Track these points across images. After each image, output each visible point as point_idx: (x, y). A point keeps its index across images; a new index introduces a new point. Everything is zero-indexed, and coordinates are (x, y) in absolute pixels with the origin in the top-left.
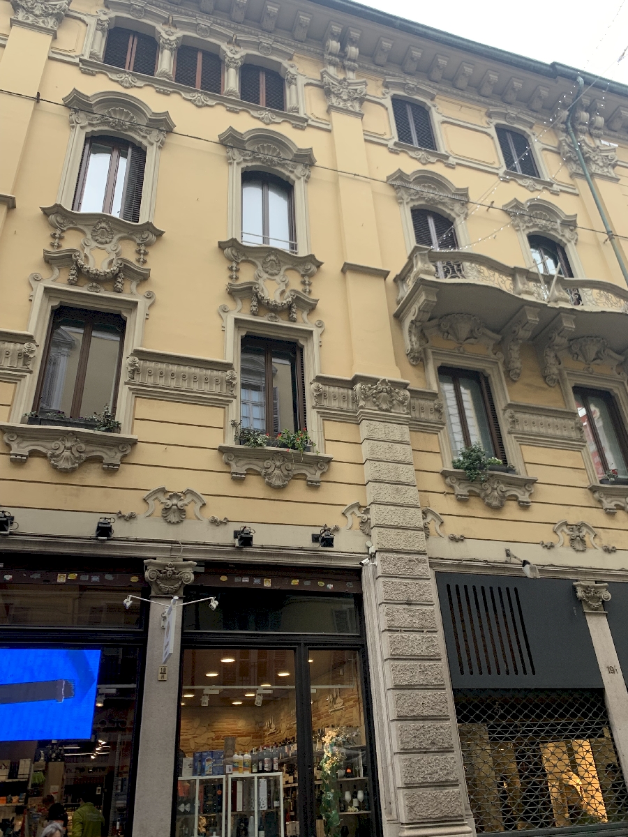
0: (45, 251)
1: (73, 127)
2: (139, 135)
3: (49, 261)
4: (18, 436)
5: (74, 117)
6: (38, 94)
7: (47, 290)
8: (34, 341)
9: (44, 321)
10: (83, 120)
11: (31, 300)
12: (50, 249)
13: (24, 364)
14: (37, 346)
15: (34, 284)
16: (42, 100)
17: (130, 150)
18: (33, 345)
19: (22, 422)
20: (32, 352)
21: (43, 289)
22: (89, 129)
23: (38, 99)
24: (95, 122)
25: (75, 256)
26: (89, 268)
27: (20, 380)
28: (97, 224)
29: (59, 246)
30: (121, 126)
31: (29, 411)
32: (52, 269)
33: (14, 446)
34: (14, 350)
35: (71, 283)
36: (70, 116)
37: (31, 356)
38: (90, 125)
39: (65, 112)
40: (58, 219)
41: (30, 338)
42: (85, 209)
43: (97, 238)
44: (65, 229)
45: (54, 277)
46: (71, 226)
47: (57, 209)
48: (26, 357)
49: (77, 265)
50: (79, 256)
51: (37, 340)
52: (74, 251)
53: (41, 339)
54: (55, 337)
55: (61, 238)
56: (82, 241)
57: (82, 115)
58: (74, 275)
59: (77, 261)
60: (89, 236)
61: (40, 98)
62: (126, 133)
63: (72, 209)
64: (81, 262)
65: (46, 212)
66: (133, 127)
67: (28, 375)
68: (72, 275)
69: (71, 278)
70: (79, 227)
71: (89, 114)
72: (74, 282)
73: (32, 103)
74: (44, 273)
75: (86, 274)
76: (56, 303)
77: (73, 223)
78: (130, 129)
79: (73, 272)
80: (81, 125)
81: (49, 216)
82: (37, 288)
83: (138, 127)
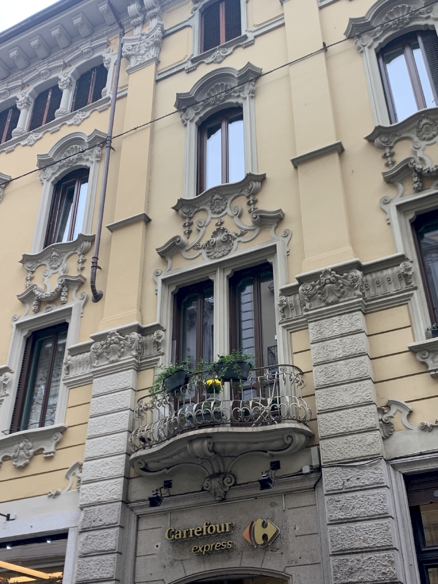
0: (384, 174)
1: (362, 52)
2: (422, 19)
3: (391, 180)
4: (429, 352)
5: (359, 43)
6: (324, 44)
7: (399, 207)
8: (407, 259)
9: (409, 238)
10: (368, 40)
11: (389, 224)
12: (387, 170)
13: (408, 284)
14: (412, 262)
15: (385, 207)
16: (328, 47)
17: (420, 39)
18: (408, 263)
19: (428, 338)
20: (409, 269)
21: (395, 208)
22: (376, 45)
23: (325, 48)
24: (378, 35)
25: (412, 164)
26: (429, 168)
27: (410, 300)
28: (419, 124)
29: (393, 163)
30: (402, 23)
31: (429, 325)
32: (395, 187)
33: (429, 362)
34: (393, 274)
35: (418, 190)
36: (356, 43)
37: (410, 273)
38: (375, 40)
39: (350, 44)
40: (383, 139)
41: (402, 258)
42: (401, 118)
43: (424, 136)
44: (392, 145)
45: (401, 192)
46: (396, 138)
47: (379, 131)
48: (406, 276)
49: (416, 171)
50: (414, 162)
51: (409, 256)
52: (408, 159)
53: (412, 255)
54: (423, 247)
55: (392, 155)
56: (411, 147)
57: (365, 37)
58: (417, 182)
59: (414, 168)
60: (416, 139)
61: (327, 46)
62: (410, 25)
63: (391, 123)
64: (419, 166)
65: (370, 139)
66: (414, 16)
67: (415, 292)
68: (415, 182)
69: (416, 186)
70: (404, 135)
71: (371, 31)
72: (419, 188)
73: (323, 54)
74: (391, 193)
75: (428, 175)
76: (412, 216)
77: (396, 135)
78: (411, 19)
79: (416, 179)
80: (368, 46)
81: (374, 141)
82: (390, 210)
83: (418, 12)
